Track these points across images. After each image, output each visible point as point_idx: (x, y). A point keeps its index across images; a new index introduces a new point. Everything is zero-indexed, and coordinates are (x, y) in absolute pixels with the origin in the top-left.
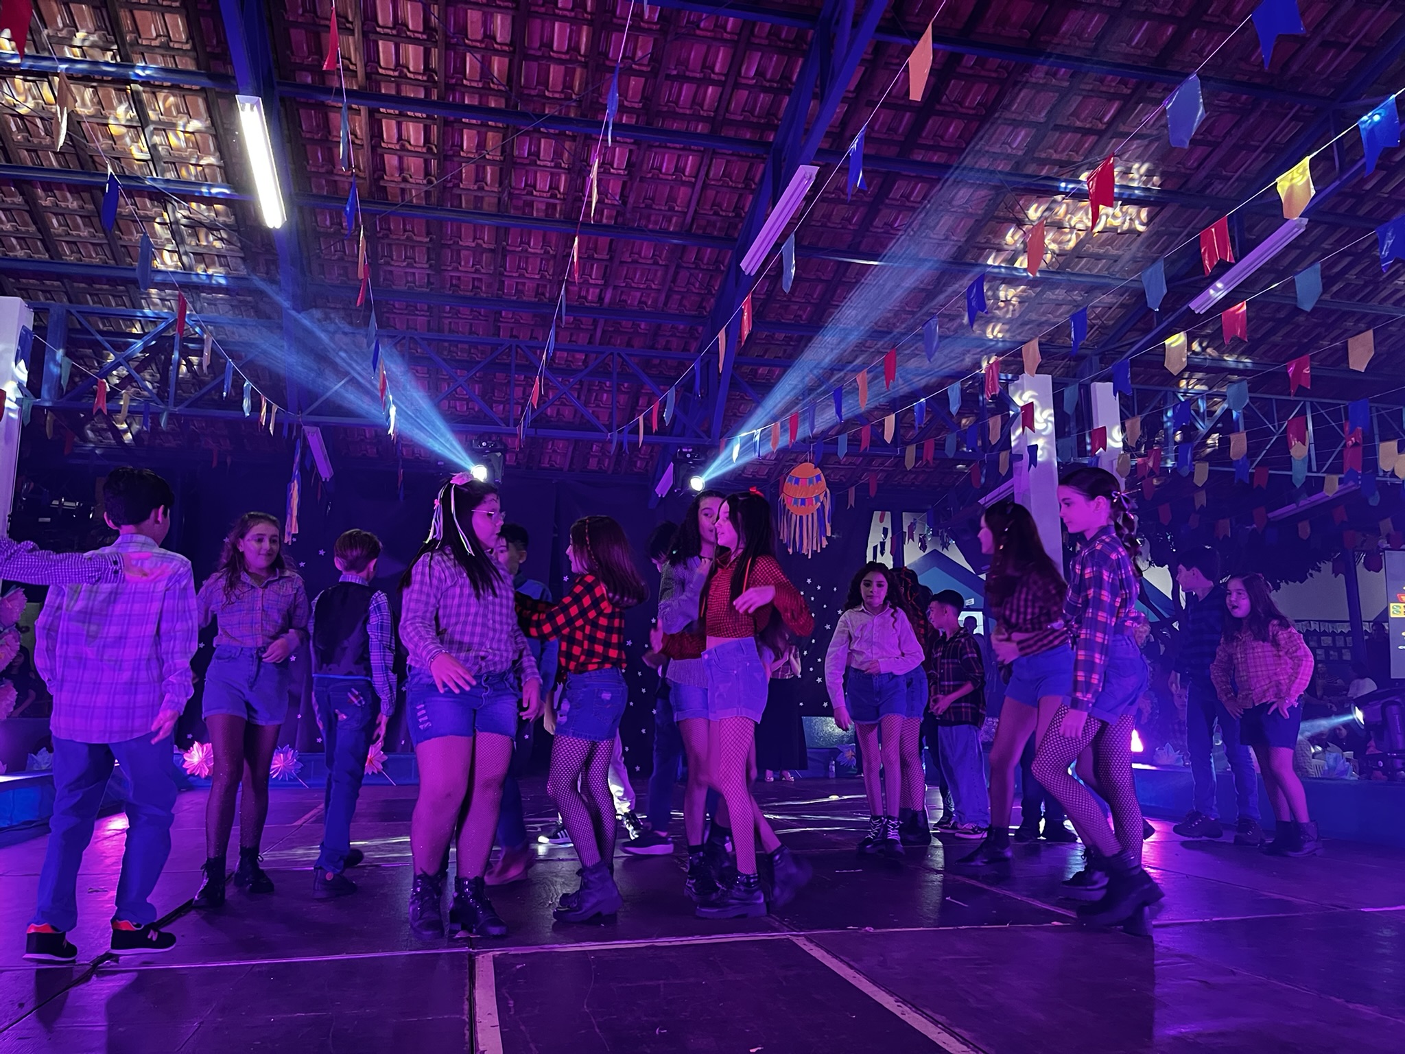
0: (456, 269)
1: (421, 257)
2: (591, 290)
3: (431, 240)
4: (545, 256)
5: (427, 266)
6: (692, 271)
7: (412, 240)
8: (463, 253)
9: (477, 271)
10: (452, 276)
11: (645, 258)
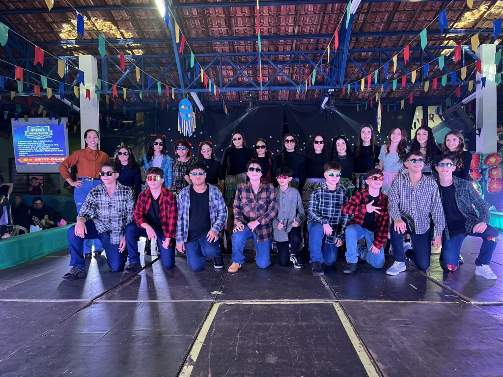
0: (237, 26)
1: (223, 23)
2: (289, 28)
3: (226, 15)
4: (270, 17)
5: (226, 26)
6: (330, 15)
7: (219, 17)
8: (239, 19)
9: (244, 26)
10: (236, 30)
11: (310, 12)
